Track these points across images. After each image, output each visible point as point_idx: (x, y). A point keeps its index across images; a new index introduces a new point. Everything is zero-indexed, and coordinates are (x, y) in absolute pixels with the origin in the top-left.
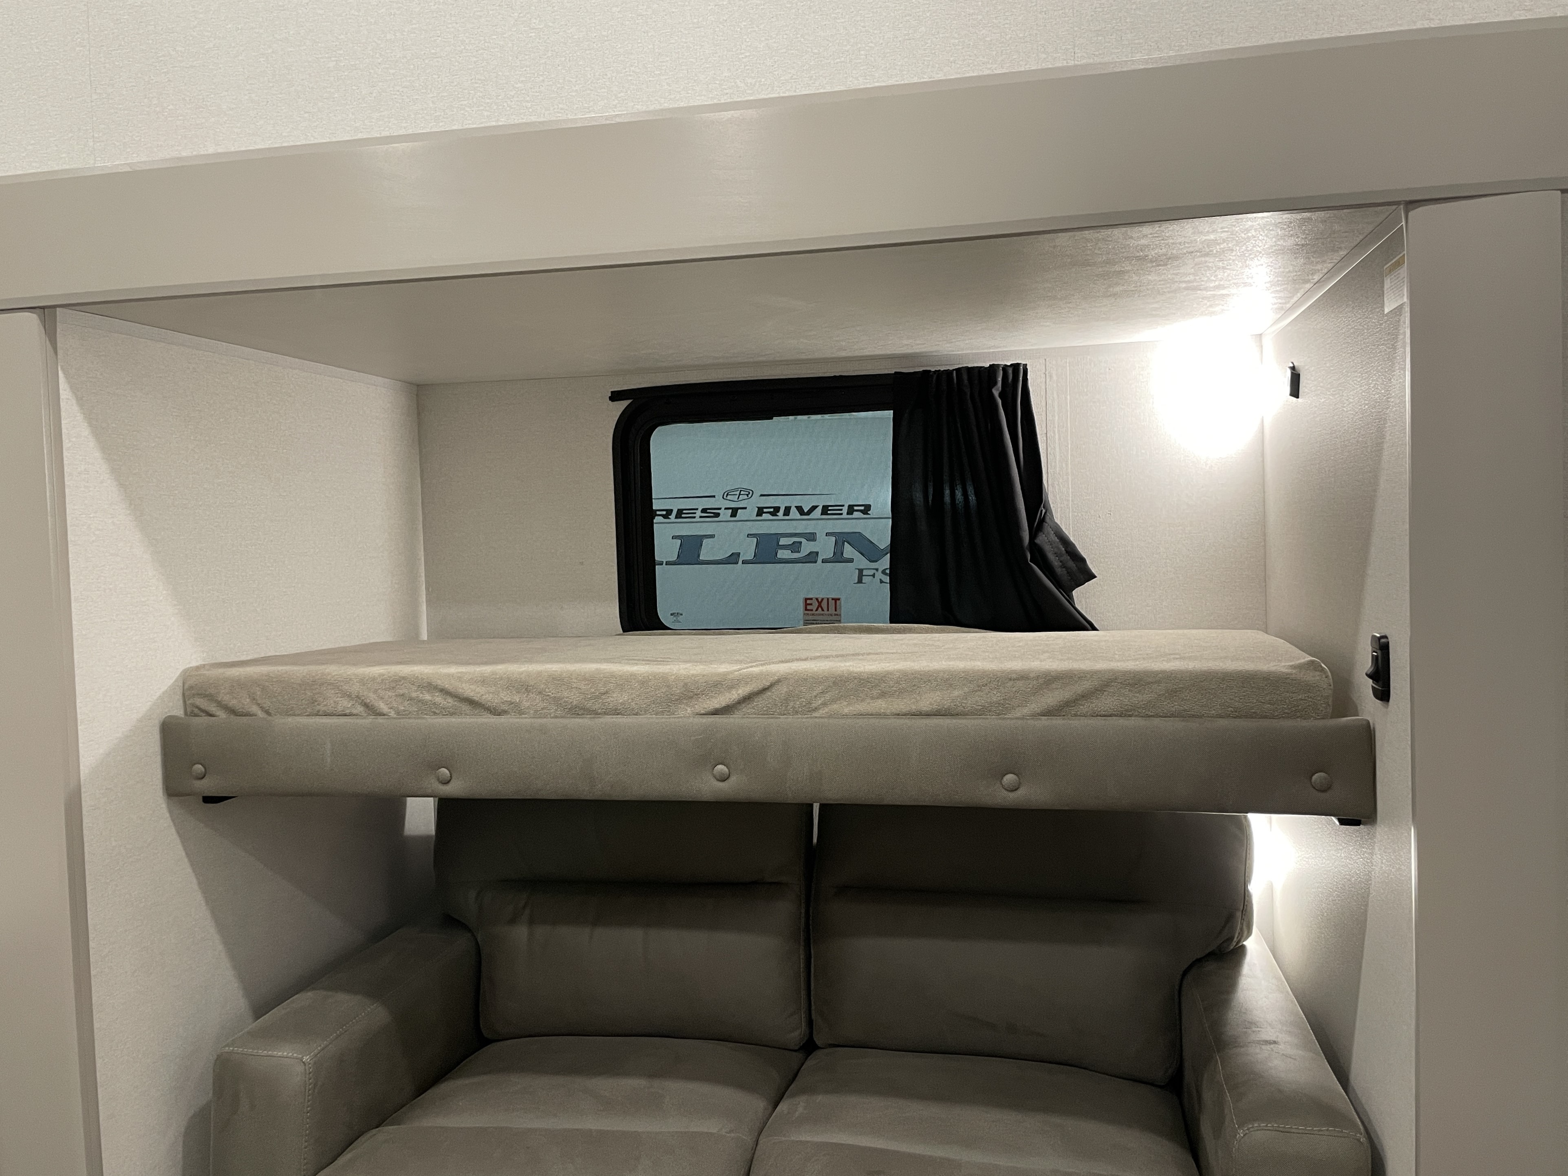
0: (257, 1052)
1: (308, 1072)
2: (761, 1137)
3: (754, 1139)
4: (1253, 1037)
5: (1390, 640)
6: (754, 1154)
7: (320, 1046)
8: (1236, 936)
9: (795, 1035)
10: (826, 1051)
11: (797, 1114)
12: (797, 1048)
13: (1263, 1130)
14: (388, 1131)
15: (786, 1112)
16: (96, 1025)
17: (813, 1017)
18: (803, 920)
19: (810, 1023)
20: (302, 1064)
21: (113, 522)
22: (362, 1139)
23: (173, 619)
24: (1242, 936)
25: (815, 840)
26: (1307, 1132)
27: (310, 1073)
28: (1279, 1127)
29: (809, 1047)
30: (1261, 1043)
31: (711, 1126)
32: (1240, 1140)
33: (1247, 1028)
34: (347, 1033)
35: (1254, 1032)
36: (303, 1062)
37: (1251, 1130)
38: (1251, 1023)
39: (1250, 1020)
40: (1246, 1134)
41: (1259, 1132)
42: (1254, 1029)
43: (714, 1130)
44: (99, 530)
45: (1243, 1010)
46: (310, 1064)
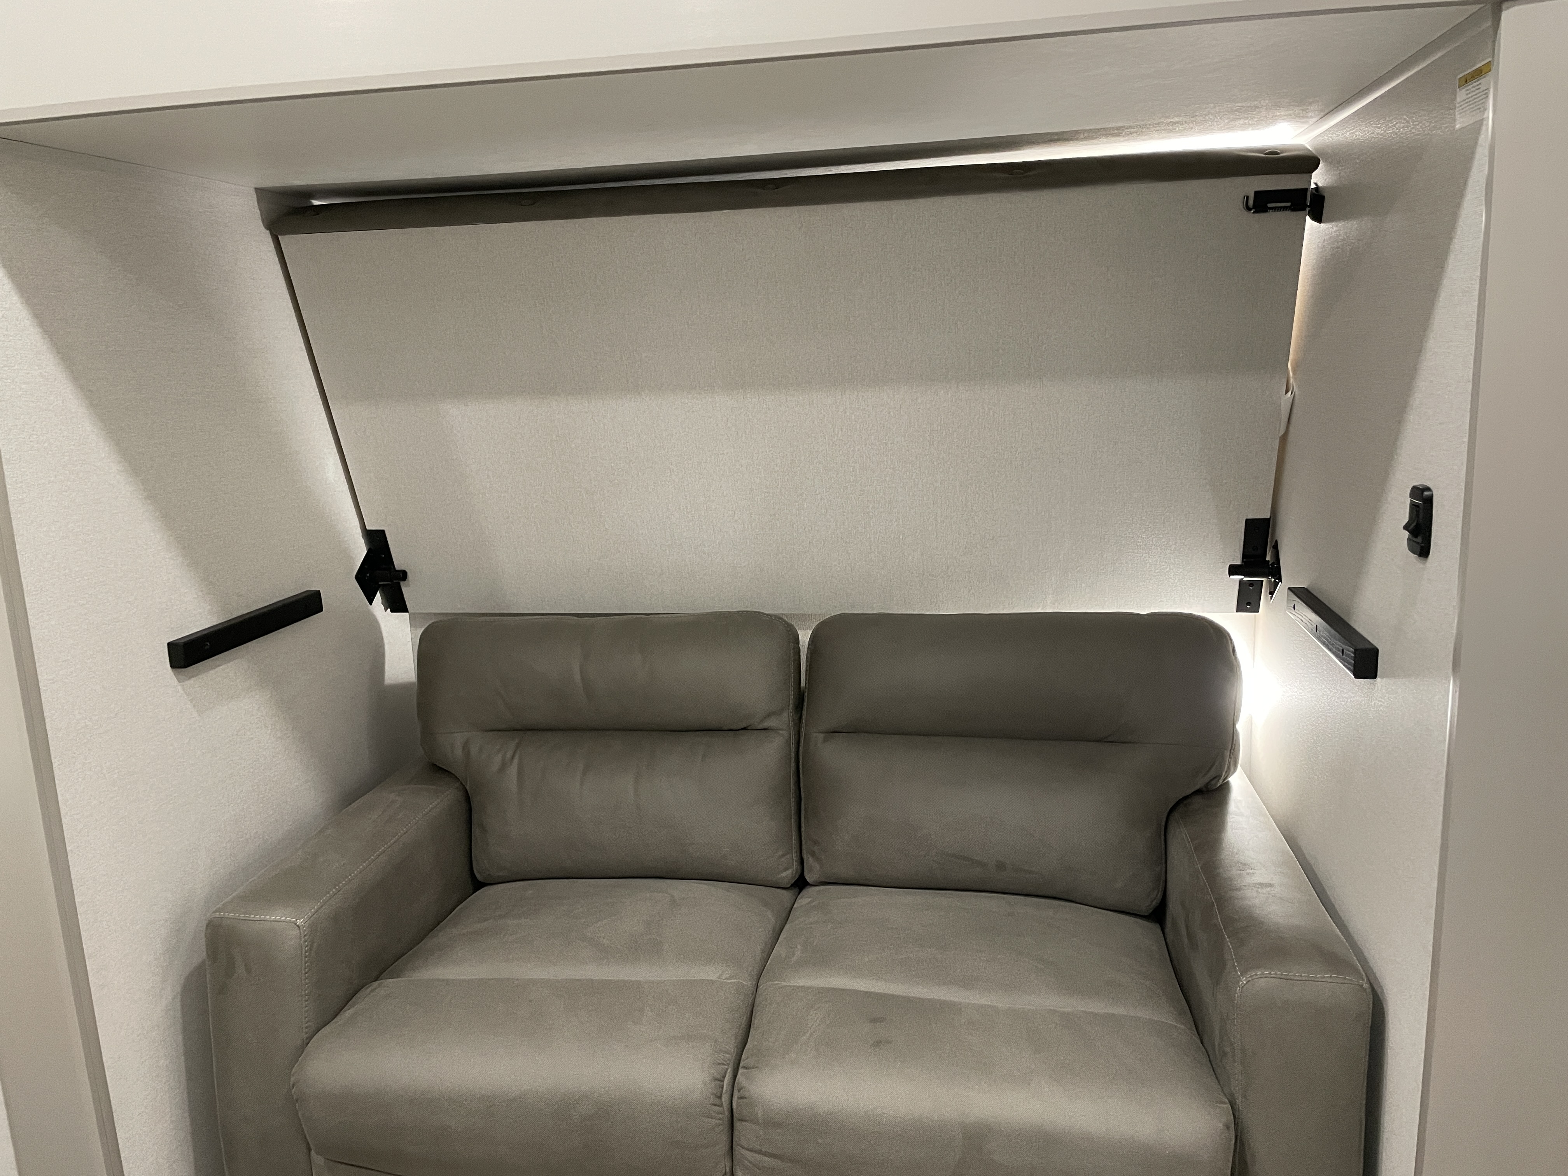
0: (249, 917)
1: (303, 935)
2: (761, 981)
3: (754, 983)
4: (1248, 880)
5: (1435, 493)
6: (755, 998)
7: (314, 908)
8: (1224, 774)
9: (788, 875)
10: (818, 888)
11: (795, 958)
12: (789, 886)
13: (1266, 977)
14: (389, 984)
15: (783, 955)
16: (78, 899)
17: (805, 856)
18: (793, 764)
19: (802, 862)
20: (297, 928)
21: (40, 373)
22: (362, 993)
23: (118, 477)
24: (1229, 772)
25: (803, 684)
26: (1310, 979)
27: (305, 936)
28: (1282, 974)
29: (800, 884)
30: (1257, 886)
31: (711, 973)
32: (1242, 987)
33: (1241, 870)
34: (341, 892)
35: (1248, 874)
36: (298, 926)
37: (1254, 977)
38: (1245, 865)
39: (1244, 862)
40: (1249, 981)
41: (1262, 979)
42: (1248, 871)
43: (713, 977)
44: (25, 383)
45: (1235, 850)
46: (304, 927)
